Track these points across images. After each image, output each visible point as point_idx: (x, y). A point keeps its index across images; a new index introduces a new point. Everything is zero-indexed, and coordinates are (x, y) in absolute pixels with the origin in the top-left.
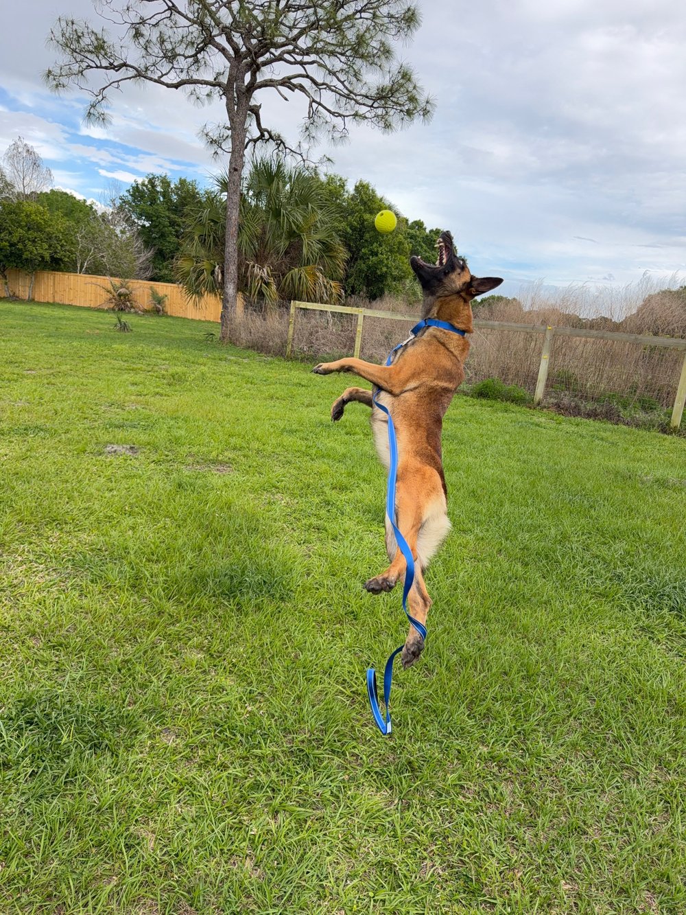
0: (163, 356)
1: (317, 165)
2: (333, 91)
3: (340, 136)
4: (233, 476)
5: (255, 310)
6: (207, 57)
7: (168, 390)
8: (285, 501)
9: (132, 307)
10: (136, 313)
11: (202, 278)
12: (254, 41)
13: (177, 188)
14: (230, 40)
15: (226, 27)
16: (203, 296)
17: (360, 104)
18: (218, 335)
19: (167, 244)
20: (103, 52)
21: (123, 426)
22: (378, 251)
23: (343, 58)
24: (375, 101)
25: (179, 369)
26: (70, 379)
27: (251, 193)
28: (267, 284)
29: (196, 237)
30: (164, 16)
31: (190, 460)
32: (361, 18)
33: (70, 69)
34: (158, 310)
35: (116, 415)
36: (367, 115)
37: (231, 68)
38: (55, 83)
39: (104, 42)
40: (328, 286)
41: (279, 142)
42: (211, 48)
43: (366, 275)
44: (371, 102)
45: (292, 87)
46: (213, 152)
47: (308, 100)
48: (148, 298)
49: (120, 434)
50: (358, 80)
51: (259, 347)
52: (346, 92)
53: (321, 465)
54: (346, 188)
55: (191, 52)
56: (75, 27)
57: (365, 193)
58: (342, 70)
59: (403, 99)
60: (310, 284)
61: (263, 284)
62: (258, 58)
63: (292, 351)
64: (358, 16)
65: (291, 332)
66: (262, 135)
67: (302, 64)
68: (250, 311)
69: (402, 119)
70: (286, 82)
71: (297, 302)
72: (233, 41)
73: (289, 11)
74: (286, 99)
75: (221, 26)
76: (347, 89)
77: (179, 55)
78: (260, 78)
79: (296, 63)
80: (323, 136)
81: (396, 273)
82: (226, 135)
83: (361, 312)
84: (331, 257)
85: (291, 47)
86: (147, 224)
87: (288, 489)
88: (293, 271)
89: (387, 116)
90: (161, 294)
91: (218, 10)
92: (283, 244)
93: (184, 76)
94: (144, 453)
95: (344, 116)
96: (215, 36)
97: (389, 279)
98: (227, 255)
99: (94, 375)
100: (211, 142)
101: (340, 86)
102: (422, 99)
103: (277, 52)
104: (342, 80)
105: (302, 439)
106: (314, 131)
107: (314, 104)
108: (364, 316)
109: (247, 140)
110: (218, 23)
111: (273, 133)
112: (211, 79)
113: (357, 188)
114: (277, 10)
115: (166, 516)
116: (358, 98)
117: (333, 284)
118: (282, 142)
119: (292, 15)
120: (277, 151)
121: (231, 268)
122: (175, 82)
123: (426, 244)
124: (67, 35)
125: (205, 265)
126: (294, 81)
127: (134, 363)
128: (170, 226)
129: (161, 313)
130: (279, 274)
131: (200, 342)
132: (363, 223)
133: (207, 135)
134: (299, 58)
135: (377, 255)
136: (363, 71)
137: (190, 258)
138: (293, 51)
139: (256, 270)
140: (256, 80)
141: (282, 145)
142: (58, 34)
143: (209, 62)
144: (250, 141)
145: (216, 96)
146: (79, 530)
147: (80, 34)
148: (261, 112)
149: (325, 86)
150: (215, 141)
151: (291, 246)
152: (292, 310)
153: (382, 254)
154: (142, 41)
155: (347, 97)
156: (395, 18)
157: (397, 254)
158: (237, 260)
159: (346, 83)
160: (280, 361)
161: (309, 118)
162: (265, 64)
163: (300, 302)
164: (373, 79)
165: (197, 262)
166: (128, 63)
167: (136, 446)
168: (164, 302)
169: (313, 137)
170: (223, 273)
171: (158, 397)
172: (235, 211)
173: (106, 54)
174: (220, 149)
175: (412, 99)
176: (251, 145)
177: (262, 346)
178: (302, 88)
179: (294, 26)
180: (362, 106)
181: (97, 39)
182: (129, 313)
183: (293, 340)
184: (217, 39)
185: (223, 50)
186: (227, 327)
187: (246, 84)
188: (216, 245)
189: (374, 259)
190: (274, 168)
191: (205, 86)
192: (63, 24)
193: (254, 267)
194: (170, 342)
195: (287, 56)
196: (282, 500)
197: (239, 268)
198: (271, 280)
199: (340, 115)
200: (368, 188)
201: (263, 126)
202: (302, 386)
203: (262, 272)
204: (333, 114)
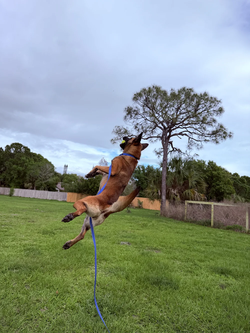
0: (141, 219)
1: (193, 157)
2: (196, 134)
3: (200, 147)
4: (161, 254)
5: (172, 204)
6: (156, 130)
7: (141, 228)
8: (179, 263)
9: (132, 206)
10: (133, 208)
11: (154, 195)
12: (170, 124)
13: (147, 168)
14: (162, 125)
15: (161, 122)
16: (154, 200)
17: (206, 137)
18: (160, 214)
19: (144, 186)
20: (126, 133)
21: (126, 237)
22: (219, 184)
23: (199, 125)
24: (211, 135)
25: (145, 222)
26: (112, 224)
27: (170, 167)
28: (176, 196)
29: (152, 182)
30: (143, 122)
31: (147, 248)
32: (204, 113)
33: (118, 138)
34: (140, 207)
35: (124, 234)
36: (209, 140)
37: (163, 132)
38: (113, 142)
39: (127, 130)
40: (200, 196)
41: (179, 151)
42: (157, 128)
43: (215, 192)
44: (210, 136)
45: (183, 135)
46: (158, 156)
47: (188, 138)
48: (137, 203)
49: (125, 239)
50: (205, 130)
51: (174, 217)
52: (201, 134)
53: (194, 253)
54: (205, 164)
55: (151, 130)
56: (119, 128)
57: (212, 164)
58: (199, 128)
59: (222, 133)
60: (192, 195)
61: (175, 196)
62: (171, 128)
63: (186, 219)
64: (203, 112)
65: (186, 212)
66: (173, 149)
67: (185, 128)
68: (170, 205)
69: (222, 139)
70: (181, 134)
71: (188, 201)
72: (163, 125)
73: (181, 115)
74: (181, 138)
75: (160, 122)
76: (201, 133)
77: (148, 131)
78: (172, 134)
79: (184, 128)
80: (194, 148)
81: (228, 192)
82: (162, 151)
83: (213, 204)
84: (200, 186)
85: (181, 124)
86: (138, 180)
87: (181, 259)
88: (186, 191)
89: (217, 140)
90: (141, 201)
91: (159, 118)
92: (182, 183)
93: (149, 136)
94: (132, 245)
95: (201, 141)
96: (158, 124)
97: (225, 194)
98: (162, 186)
99: (119, 224)
100: (157, 153)
101: (199, 132)
102: (228, 132)
103: (177, 126)
104: (199, 131)
105: (188, 245)
106: (191, 146)
107: (190, 139)
108: (214, 205)
109: (168, 152)
110: (159, 121)
111: (177, 149)
112: (156, 136)
113: (209, 163)
114: (177, 115)
115: (137, 262)
116: (205, 135)
117: (201, 195)
118: (180, 151)
119: (182, 116)
120: (179, 154)
121: (164, 190)
122: (146, 138)
123: (241, 181)
124: (117, 130)
125: (155, 190)
126: (183, 133)
127: (131, 221)
128: (145, 180)
129: (141, 208)
130: (180, 192)
131: (153, 216)
132: (212, 175)
133: (156, 152)
134: (184, 126)
135: (219, 185)
136: (207, 127)
137: (151, 189)
138: (182, 125)
139: (172, 191)
140: (171, 134)
141: (180, 152)
142: (115, 130)
143: (156, 132)
144: (169, 152)
145: (158, 141)
146: (111, 263)
147: (121, 129)
148: (173, 143)
149: (194, 133)
150: (159, 153)
151: (185, 182)
152: (186, 204)
153: (221, 185)
154: (137, 129)
155: (202, 135)
156: (216, 111)
157: (228, 185)
158: (166, 188)
159: (201, 131)
160: (182, 222)
161: (189, 143)
162: (173, 130)
163: (189, 201)
164: (210, 129)
165: (152, 190)
166: (133, 134)
167: (130, 243)
168: (142, 204)
169: (191, 148)
170: (161, 192)
171: (138, 230)
172: (165, 173)
173: (127, 133)
174: (160, 155)
175: (225, 133)
176: (170, 153)
177: (175, 217)
178: (186, 135)
179: (182, 118)
180: (207, 137)
181: (125, 130)
182: (131, 208)
183: (187, 214)
184: (159, 125)
185: (161, 128)
186: (163, 210)
187: (168, 136)
188: (159, 183)
189: (218, 187)
190: (178, 159)
191: (155, 138)
192: (117, 127)
193: (171, 190)
194: (143, 216)
195: (180, 127)
196: (178, 263)
197: (166, 191)
198: (178, 194)
199: (200, 141)
200: (213, 163)
201: (174, 147)
202: (190, 230)
203: (174, 191)
204: (197, 141)
